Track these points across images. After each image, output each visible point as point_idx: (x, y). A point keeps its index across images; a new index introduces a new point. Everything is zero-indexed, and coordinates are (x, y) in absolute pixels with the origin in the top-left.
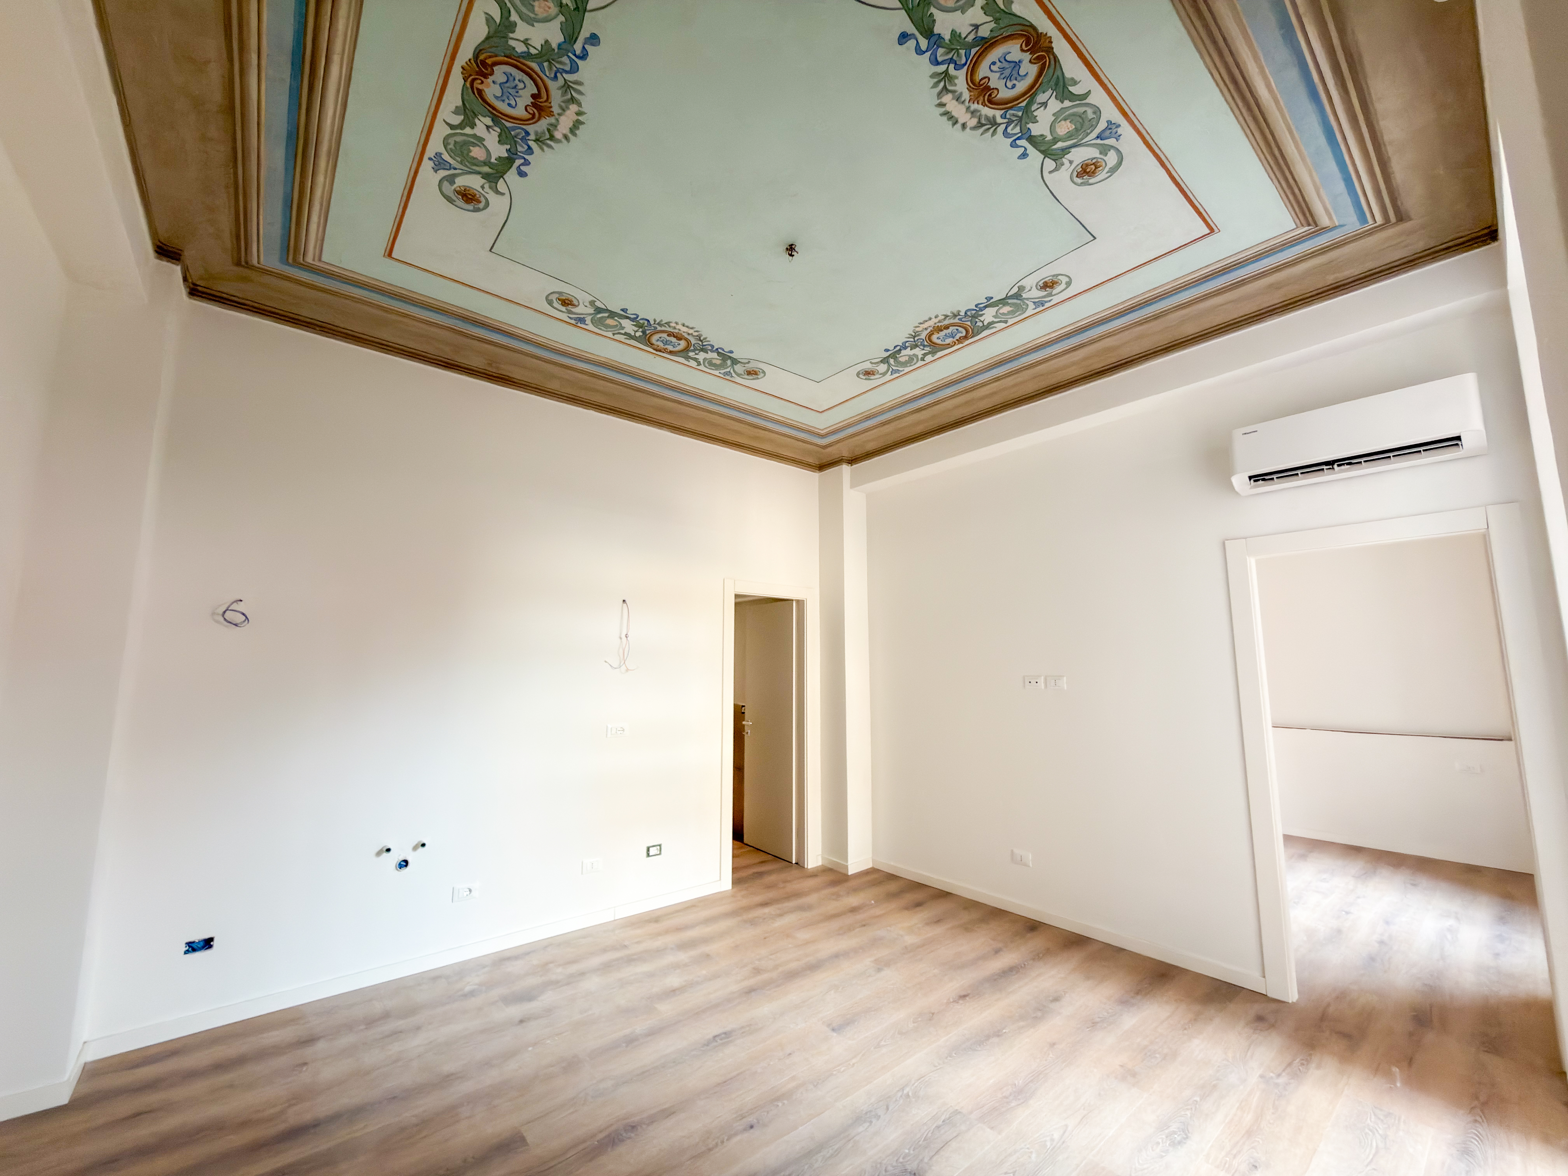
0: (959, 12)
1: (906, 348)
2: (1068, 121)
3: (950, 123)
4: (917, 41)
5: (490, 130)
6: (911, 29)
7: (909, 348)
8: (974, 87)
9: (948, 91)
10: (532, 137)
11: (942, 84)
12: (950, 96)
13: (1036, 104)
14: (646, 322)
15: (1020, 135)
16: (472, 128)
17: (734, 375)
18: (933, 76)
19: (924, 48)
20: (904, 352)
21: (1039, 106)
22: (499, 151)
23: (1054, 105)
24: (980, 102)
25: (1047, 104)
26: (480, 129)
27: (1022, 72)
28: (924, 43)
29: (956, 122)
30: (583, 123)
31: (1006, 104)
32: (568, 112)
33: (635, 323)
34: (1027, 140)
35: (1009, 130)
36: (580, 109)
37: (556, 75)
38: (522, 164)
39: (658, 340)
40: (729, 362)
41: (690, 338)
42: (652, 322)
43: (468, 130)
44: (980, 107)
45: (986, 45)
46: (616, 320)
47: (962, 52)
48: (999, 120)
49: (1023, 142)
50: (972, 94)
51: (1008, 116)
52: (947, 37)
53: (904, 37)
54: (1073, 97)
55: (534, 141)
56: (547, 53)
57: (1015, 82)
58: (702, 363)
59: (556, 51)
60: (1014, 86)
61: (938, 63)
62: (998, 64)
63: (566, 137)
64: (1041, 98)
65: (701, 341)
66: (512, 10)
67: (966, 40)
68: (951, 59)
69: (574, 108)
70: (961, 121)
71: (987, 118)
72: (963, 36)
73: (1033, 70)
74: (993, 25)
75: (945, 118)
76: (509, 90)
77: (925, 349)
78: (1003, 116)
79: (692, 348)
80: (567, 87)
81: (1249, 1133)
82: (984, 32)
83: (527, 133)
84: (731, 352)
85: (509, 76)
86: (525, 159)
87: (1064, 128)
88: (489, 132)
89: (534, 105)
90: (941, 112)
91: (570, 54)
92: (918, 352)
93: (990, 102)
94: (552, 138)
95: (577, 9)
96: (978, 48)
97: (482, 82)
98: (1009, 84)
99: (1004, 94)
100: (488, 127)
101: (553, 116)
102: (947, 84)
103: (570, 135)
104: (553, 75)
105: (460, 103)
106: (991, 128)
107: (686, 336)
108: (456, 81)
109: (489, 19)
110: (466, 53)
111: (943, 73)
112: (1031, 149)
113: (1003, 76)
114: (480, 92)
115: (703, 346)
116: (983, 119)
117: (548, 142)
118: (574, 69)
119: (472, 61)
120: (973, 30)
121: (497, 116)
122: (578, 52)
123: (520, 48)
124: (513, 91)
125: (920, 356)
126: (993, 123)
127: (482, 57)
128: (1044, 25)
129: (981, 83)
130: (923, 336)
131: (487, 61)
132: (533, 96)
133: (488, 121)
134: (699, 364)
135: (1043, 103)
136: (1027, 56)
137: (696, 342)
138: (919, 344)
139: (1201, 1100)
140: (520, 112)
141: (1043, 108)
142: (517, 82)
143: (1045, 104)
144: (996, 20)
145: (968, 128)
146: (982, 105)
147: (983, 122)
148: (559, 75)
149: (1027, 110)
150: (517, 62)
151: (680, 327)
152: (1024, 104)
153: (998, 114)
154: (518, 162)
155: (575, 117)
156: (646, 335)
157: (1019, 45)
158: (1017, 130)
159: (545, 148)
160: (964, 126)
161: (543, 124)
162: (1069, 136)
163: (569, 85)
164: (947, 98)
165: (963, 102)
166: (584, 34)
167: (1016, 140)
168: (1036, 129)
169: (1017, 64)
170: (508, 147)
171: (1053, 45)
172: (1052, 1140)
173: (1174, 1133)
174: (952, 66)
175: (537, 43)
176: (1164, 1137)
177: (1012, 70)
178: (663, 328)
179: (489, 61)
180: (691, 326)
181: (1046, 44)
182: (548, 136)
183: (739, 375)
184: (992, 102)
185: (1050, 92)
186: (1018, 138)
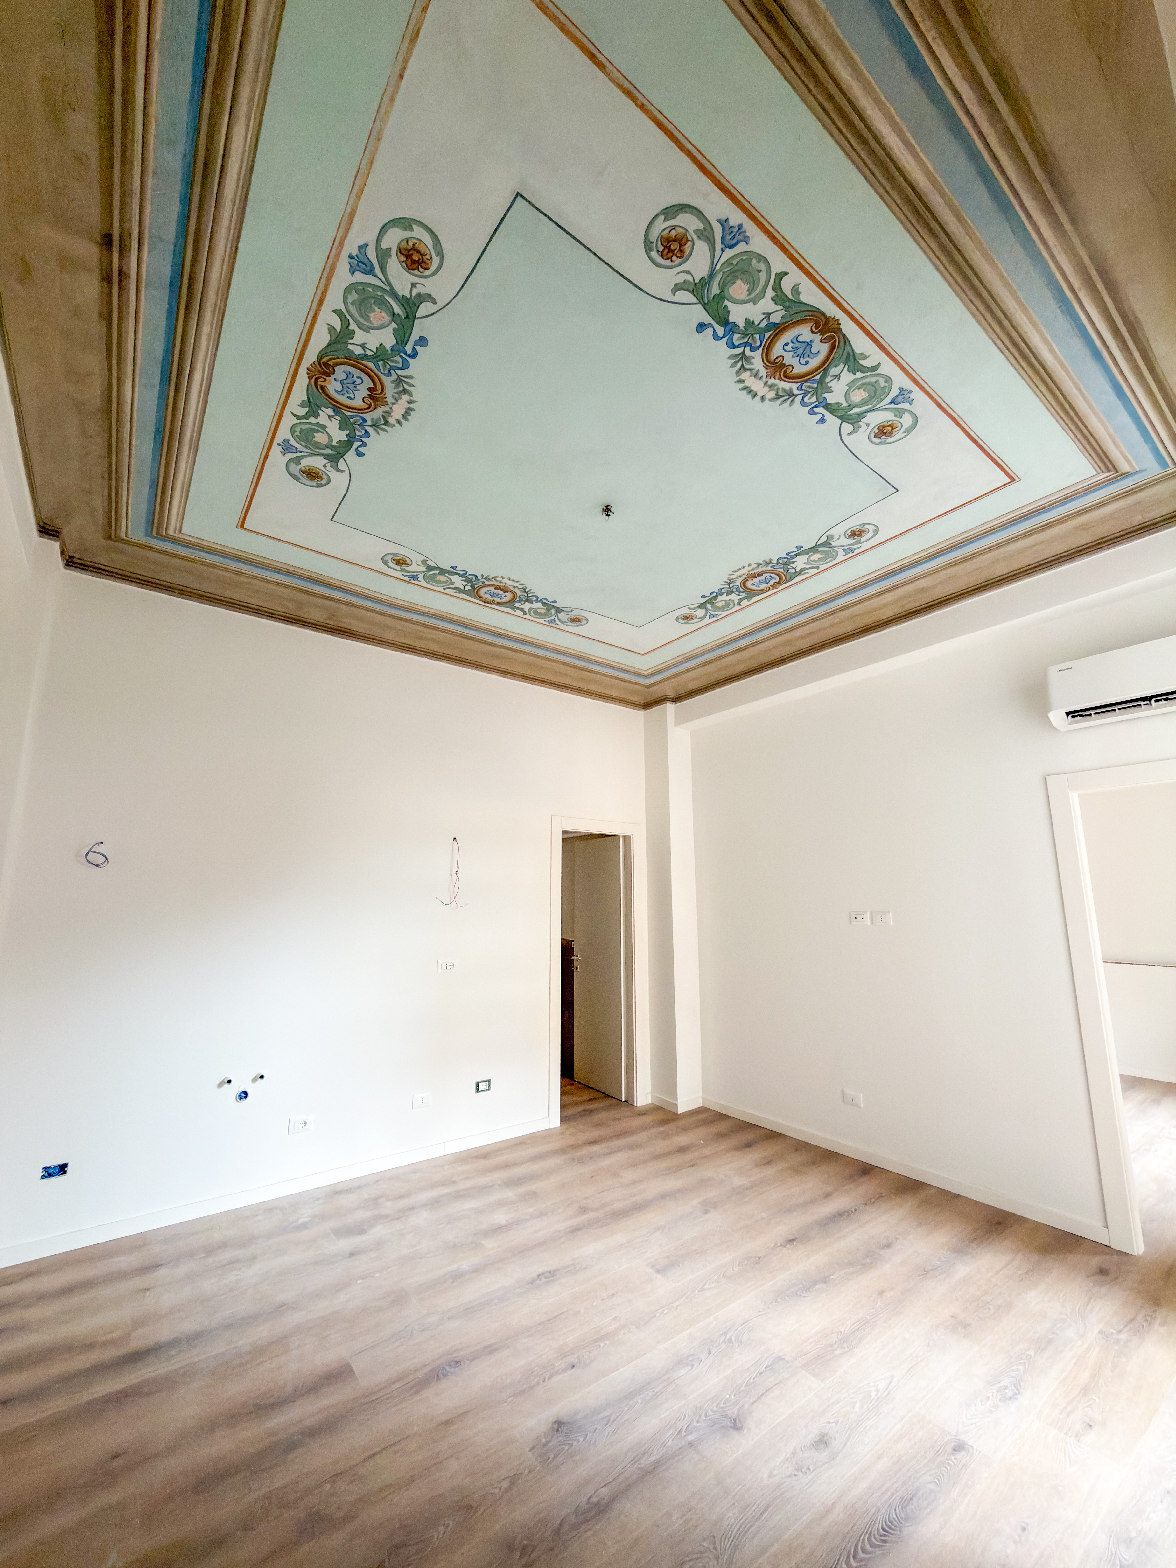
0: (751, 303)
1: (721, 594)
2: (862, 390)
3: (750, 396)
4: (714, 330)
5: (332, 418)
6: (708, 319)
7: (725, 594)
8: (769, 365)
9: (745, 370)
10: (369, 423)
11: (740, 364)
12: (748, 373)
13: (829, 377)
14: (474, 577)
15: (817, 403)
16: (316, 418)
17: (558, 622)
18: (730, 357)
19: (721, 334)
20: (720, 598)
21: (832, 378)
22: (339, 436)
23: (847, 377)
24: (777, 378)
25: (840, 377)
26: (323, 419)
27: (814, 350)
28: (720, 331)
29: (755, 395)
30: (413, 410)
31: (801, 378)
32: (400, 402)
33: (464, 579)
34: (823, 407)
35: (806, 399)
36: (412, 398)
37: (389, 371)
38: (359, 446)
39: (486, 593)
40: (553, 611)
41: (516, 590)
42: (480, 577)
43: (312, 420)
44: (777, 381)
45: (778, 329)
46: (446, 576)
47: (757, 336)
48: (796, 392)
49: (820, 410)
50: (768, 371)
51: (804, 388)
52: (741, 324)
53: (701, 327)
54: (864, 369)
55: (370, 426)
56: (381, 355)
57: (808, 359)
58: (527, 612)
59: (390, 352)
60: (807, 362)
61: (735, 347)
62: (791, 344)
63: (399, 422)
64: (834, 371)
65: (527, 593)
66: (351, 321)
67: (760, 326)
68: (747, 342)
69: (405, 397)
70: (760, 394)
71: (784, 390)
72: (756, 323)
73: (825, 348)
74: (783, 312)
75: (745, 392)
76: (349, 385)
77: (741, 594)
78: (800, 388)
79: (518, 599)
80: (399, 381)
81: (1086, 1391)
82: (776, 318)
83: (365, 421)
84: (555, 602)
85: (348, 374)
86: (362, 441)
87: (858, 396)
88: (331, 420)
89: (370, 396)
90: (740, 387)
91: (402, 354)
92: (734, 597)
93: (785, 377)
94: (386, 423)
95: (407, 317)
96: (771, 332)
97: (325, 380)
98: (803, 361)
99: (799, 369)
100: (330, 417)
101: (388, 405)
102: (744, 363)
103: (403, 421)
104: (386, 372)
105: (306, 398)
106: (789, 398)
107: (511, 588)
108: (303, 380)
109: (331, 329)
110: (311, 357)
111: (740, 354)
112: (828, 416)
113: (796, 354)
114: (322, 388)
115: (528, 597)
116: (780, 391)
117: (383, 426)
118: (406, 366)
119: (316, 363)
120: (765, 318)
121: (337, 407)
122: (409, 352)
123: (358, 351)
124: (352, 387)
125: (736, 601)
126: (791, 395)
127: (324, 360)
128: (831, 310)
129: (777, 361)
130: (738, 583)
131: (329, 363)
132: (370, 389)
133: (330, 411)
134: (525, 613)
135: (837, 376)
136: (818, 337)
137: (520, 594)
138: (735, 590)
139: (1035, 1354)
140: (358, 403)
141: (836, 379)
142: (355, 378)
143: (838, 377)
144: (786, 308)
145: (767, 400)
146: (779, 379)
147: (780, 393)
148: (392, 371)
149: (821, 382)
150: (356, 362)
151: (505, 581)
152: (818, 377)
153: (794, 387)
154: (356, 444)
155: (407, 405)
156: (475, 589)
157: (809, 328)
158: (814, 399)
159: (380, 432)
160: (763, 398)
161: (379, 412)
162: (864, 403)
163: (401, 379)
164: (745, 375)
165: (761, 378)
166: (415, 336)
167: (813, 408)
168: (831, 398)
169: (809, 344)
170: (348, 432)
171: (841, 326)
172: (877, 1391)
173: (1006, 1388)
174: (748, 348)
175: (373, 346)
176: (995, 1391)
177: (804, 349)
178: (490, 583)
179: (331, 363)
180: (516, 580)
181: (836, 326)
182: (383, 422)
183: (563, 622)
184: (788, 377)
185: (842, 366)
186: (815, 407)
